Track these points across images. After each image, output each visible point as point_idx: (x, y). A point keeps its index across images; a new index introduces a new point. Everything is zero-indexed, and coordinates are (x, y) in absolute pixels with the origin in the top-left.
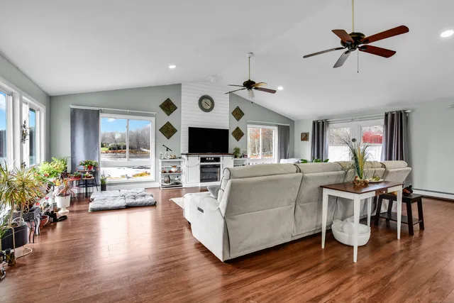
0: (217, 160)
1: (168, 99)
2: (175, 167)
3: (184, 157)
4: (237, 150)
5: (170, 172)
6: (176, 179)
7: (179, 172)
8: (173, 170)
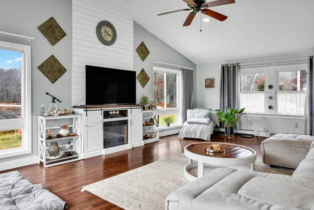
0: (124, 113)
1: (52, 18)
2: (65, 127)
3: (81, 111)
4: (145, 100)
5: (59, 136)
6: (67, 146)
7: (72, 135)
8: (63, 132)
